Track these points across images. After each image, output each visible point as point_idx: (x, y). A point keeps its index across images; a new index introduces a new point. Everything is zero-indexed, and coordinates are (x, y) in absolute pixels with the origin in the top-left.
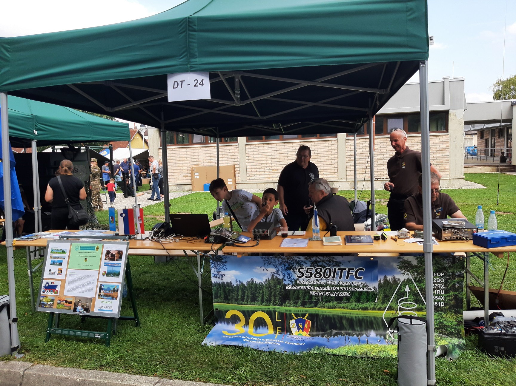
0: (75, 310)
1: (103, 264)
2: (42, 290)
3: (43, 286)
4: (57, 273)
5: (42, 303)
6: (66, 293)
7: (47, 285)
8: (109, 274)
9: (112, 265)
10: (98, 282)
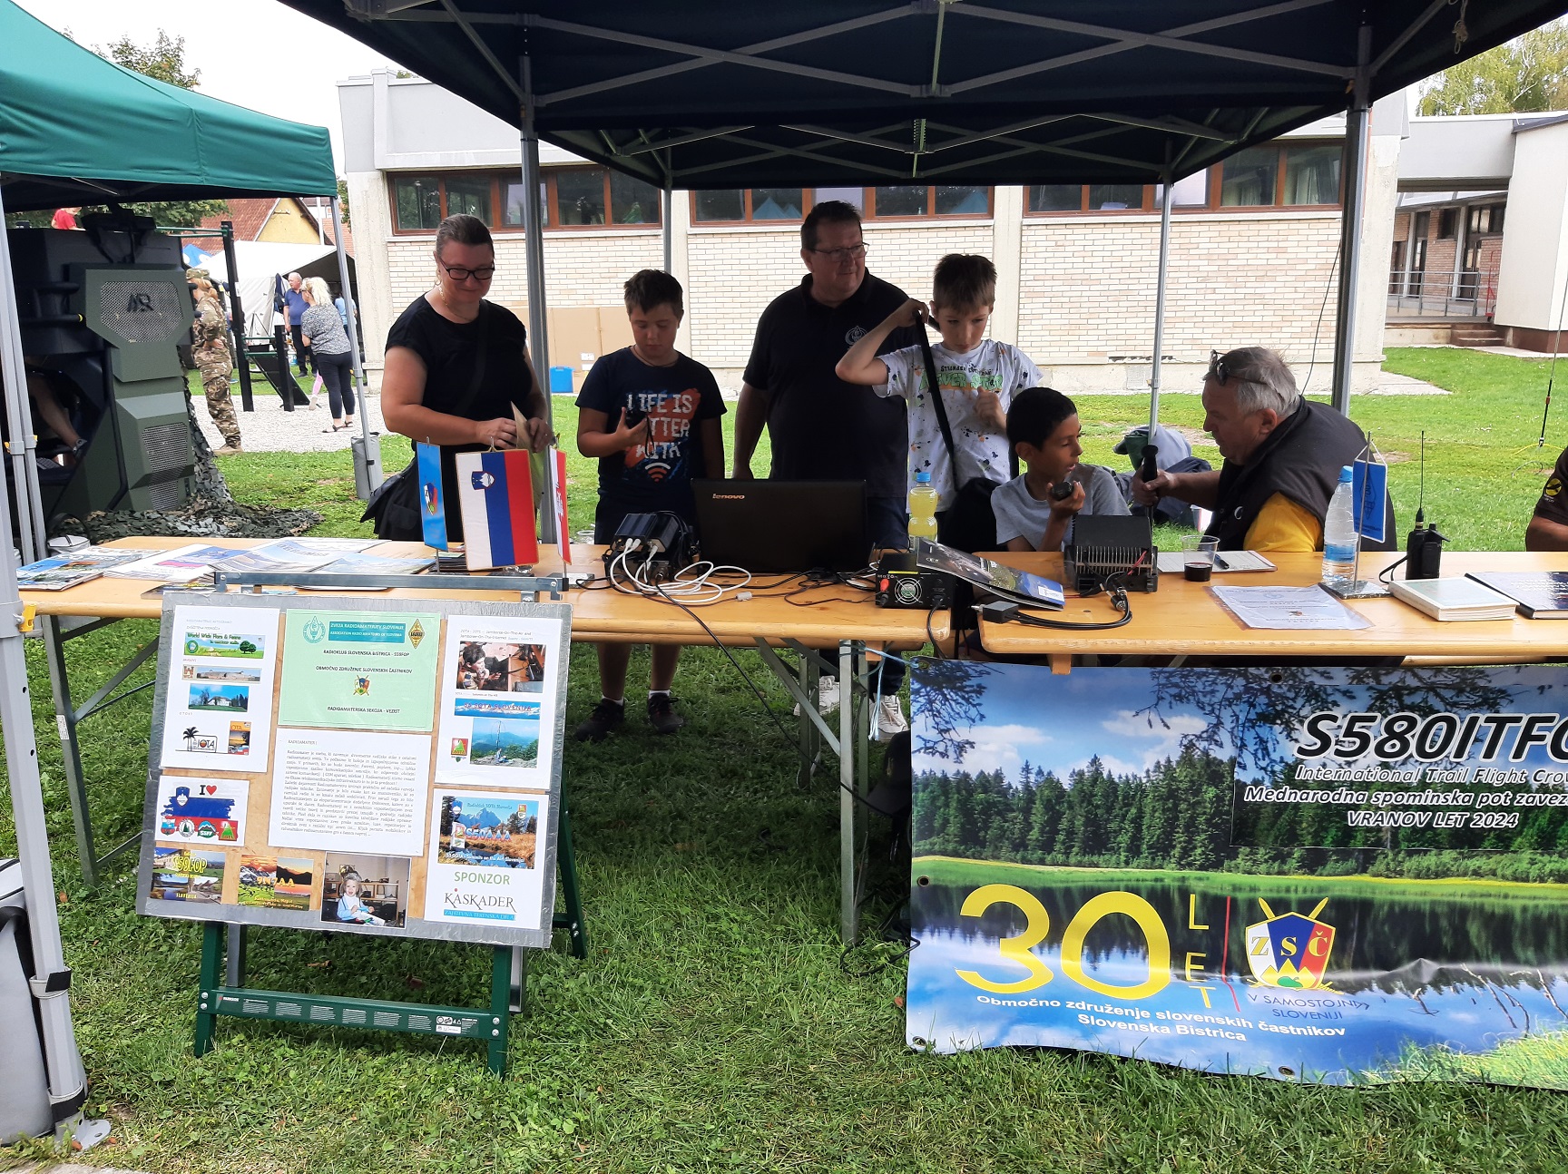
0: (330, 912)
1: (448, 706)
2: (160, 820)
3: (163, 800)
4: (223, 745)
5: (164, 879)
6: (278, 837)
7: (182, 800)
8: (481, 752)
9: (496, 711)
10: (433, 785)
